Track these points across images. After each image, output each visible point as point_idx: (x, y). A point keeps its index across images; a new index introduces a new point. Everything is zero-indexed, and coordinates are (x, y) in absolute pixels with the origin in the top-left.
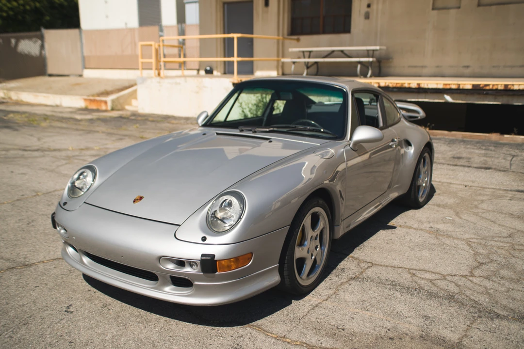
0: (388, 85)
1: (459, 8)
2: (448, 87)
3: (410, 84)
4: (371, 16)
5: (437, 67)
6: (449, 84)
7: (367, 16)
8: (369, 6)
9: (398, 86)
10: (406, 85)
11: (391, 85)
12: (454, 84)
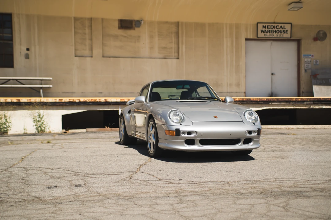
0: (86, 101)
1: (92, 57)
2: (123, 101)
3: (100, 99)
4: (30, 57)
5: (82, 93)
6: (123, 99)
7: (27, 57)
8: (28, 49)
9: (93, 101)
10: (98, 100)
11: (87, 101)
12: (126, 99)
